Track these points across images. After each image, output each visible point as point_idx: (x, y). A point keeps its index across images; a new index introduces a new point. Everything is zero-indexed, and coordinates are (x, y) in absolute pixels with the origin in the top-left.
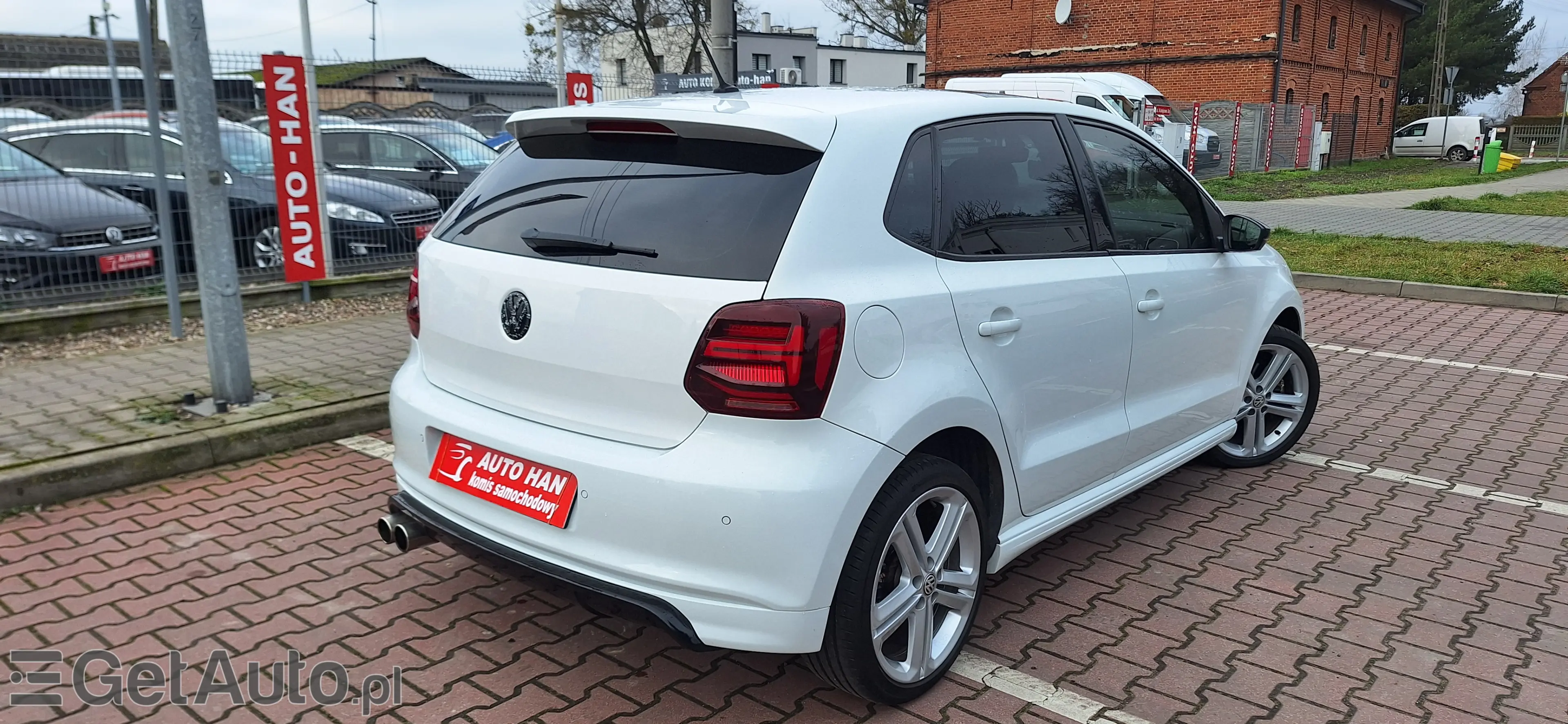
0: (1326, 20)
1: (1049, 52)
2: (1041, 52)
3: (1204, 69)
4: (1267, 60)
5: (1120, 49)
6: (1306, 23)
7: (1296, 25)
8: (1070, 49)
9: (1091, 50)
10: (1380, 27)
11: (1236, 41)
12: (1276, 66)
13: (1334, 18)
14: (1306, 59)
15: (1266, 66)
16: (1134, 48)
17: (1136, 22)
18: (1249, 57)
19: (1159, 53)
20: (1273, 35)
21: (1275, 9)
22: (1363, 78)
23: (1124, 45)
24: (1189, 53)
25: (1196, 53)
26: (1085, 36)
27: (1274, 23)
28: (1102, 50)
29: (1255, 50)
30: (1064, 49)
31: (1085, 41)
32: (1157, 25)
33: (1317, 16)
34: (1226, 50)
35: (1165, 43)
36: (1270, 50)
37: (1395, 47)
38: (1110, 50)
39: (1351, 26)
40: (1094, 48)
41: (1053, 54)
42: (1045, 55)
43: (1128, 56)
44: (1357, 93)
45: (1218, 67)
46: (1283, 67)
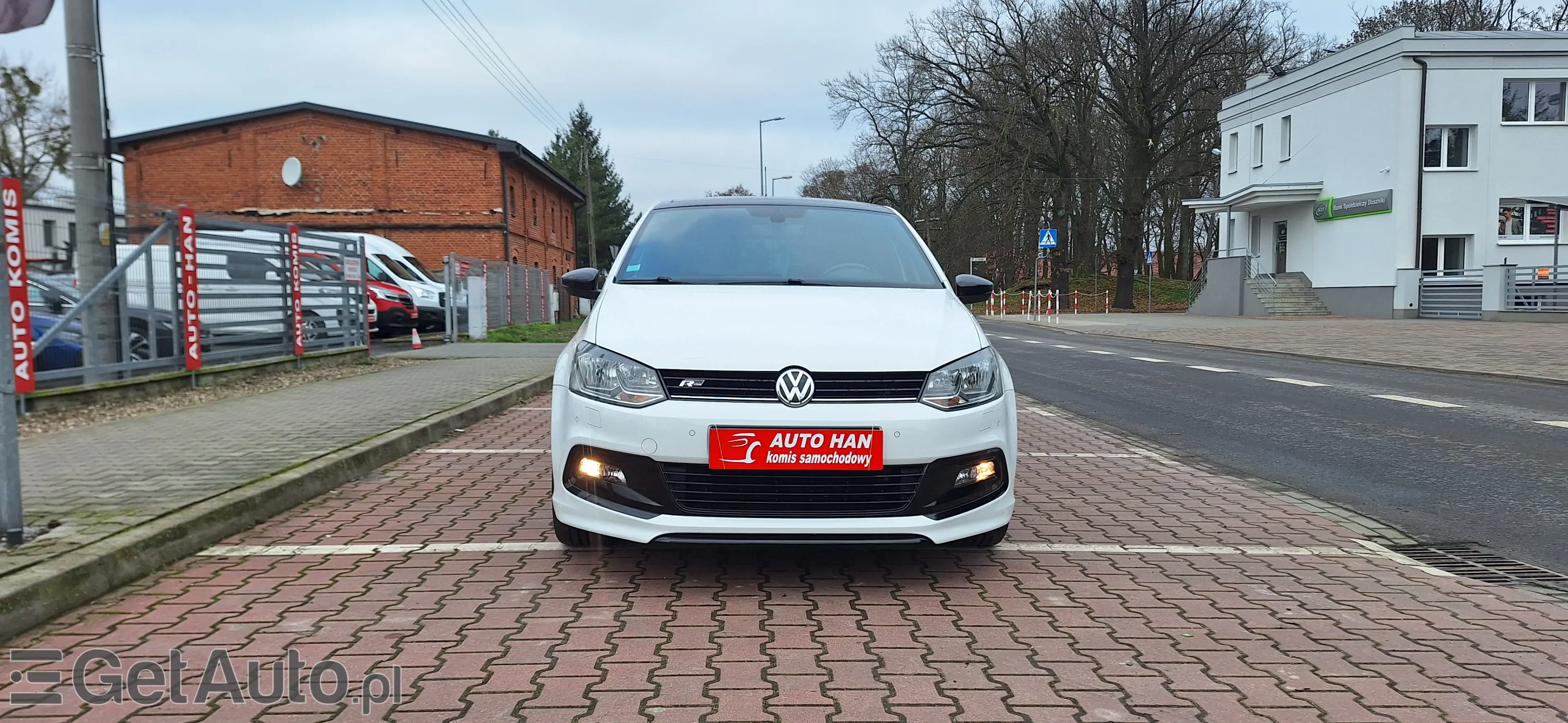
0: (529, 200)
1: (279, 212)
2: (270, 212)
3: (441, 236)
4: (497, 231)
5: (356, 214)
6: (519, 202)
7: (513, 203)
8: (301, 210)
9: (325, 213)
10: (561, 211)
11: (468, 213)
12: (505, 235)
13: (534, 200)
14: (521, 233)
15: (497, 236)
16: (370, 214)
17: (369, 190)
18: (481, 228)
19: (396, 219)
20: (500, 210)
21: (499, 188)
22: (555, 252)
23: (360, 210)
24: (424, 221)
25: (432, 222)
26: (317, 199)
27: (498, 200)
28: (337, 213)
29: (485, 222)
30: (296, 210)
31: (317, 205)
32: (391, 194)
33: (525, 197)
34: (460, 220)
35: (401, 211)
36: (497, 221)
37: (571, 229)
38: (346, 214)
39: (545, 208)
40: (329, 211)
41: (284, 215)
42: (275, 215)
43: (366, 220)
44: (554, 264)
45: (453, 234)
46: (511, 238)
